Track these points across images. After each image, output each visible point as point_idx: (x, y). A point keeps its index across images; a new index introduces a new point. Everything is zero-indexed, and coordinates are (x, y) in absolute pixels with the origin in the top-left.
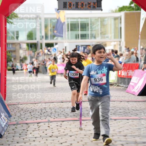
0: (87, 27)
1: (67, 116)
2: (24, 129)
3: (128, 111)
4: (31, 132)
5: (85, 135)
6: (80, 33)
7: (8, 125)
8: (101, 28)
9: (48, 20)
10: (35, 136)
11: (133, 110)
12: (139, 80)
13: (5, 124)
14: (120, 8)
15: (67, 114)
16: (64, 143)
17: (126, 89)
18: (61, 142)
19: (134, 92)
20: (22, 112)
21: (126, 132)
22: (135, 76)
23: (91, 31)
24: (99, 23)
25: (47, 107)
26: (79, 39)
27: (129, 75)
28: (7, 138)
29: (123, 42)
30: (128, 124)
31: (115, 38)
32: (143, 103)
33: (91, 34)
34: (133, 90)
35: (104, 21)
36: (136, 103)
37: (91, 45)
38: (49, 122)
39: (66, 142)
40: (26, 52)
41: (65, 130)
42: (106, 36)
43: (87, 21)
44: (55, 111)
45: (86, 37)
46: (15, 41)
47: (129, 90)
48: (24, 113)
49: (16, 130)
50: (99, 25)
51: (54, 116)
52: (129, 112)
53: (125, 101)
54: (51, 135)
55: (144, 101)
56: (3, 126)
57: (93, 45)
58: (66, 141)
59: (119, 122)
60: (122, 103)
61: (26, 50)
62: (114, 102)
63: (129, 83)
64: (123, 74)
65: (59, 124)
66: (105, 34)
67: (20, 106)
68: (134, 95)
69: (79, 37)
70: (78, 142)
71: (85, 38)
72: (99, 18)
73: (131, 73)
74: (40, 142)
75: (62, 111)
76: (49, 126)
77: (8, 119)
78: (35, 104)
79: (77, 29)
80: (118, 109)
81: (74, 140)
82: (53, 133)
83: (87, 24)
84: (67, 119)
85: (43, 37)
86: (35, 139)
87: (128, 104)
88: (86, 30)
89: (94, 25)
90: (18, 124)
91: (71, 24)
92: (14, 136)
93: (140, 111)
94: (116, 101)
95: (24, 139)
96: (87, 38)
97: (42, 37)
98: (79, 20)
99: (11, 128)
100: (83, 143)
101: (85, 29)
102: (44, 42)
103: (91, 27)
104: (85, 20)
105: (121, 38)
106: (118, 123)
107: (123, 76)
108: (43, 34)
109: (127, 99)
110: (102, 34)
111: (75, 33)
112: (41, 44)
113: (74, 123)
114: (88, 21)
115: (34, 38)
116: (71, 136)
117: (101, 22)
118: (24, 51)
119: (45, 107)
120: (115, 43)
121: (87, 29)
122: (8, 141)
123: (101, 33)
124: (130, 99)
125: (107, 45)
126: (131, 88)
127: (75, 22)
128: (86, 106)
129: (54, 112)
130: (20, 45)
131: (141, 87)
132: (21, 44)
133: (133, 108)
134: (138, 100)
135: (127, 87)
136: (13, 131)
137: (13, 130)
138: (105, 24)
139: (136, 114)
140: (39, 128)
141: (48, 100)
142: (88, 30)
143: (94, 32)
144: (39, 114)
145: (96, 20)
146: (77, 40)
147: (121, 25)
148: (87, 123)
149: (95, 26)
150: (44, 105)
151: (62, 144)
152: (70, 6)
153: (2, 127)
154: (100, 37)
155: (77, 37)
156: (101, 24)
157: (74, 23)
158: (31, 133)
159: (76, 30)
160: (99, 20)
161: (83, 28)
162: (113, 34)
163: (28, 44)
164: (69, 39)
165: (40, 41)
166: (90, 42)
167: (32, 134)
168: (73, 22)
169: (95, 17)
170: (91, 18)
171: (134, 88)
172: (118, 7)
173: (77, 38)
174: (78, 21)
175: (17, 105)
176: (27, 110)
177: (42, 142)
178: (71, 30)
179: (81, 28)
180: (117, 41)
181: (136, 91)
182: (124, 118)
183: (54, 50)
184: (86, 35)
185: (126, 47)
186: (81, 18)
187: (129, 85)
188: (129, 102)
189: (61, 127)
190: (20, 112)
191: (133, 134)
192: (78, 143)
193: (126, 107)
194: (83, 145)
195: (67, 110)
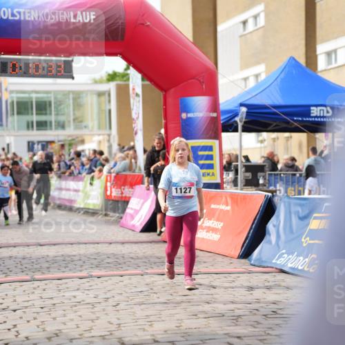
0: (48, 109)
1: (9, 273)
3: (121, 261)
5: (42, 308)
6: (35, 118)
8: (74, 110)
11: (132, 258)
12: (143, 204)
15: (8, 269)
17: (119, 221)
19: (134, 226)
21: (117, 298)
22: (135, 197)
23: (57, 115)
24: (71, 101)
26: (33, 130)
27: (124, 195)
29: (114, 136)
30: (121, 283)
31: (99, 128)
32: (150, 244)
33: (55, 122)
34: (133, 222)
35: (79, 97)
36: (137, 245)
37: (56, 141)
39: (5, 322)
41: (3, 299)
42: (84, 124)
43: (48, 97)
45: (46, 126)
47: (124, 222)
50: (70, 104)
52: (125, 263)
53: (118, 243)
55: (151, 242)
57: (59, 141)
58: (5, 320)
59: (106, 281)
60: (112, 245)
62: (96, 245)
63: (125, 210)
64: (114, 194)
66: (81, 122)
68: (133, 231)
69: (33, 126)
70: (28, 321)
71: (45, 128)
72: (69, 92)
73: (127, 191)
79: (30, 111)
80: (105, 257)
81: (21, 318)
83: (48, 103)
84: (9, 279)
87: (123, 248)
88: (46, 114)
89: (60, 105)
91: (18, 103)
93: (143, 260)
94: (101, 243)
96: (48, 127)
98: (34, 96)
100: (37, 322)
101: (44, 112)
103: (56, 109)
104: (45, 95)
105: (110, 128)
106: (105, 283)
107: (115, 197)
109: (120, 238)
110: (76, 121)
111: (25, 118)
113: (21, 286)
114: (51, 97)
116: (15, 311)
117: (74, 99)
120: (101, 138)
121: (48, 112)
123: (74, 120)
124: (127, 239)
125: (86, 141)
126: (129, 218)
127: (26, 98)
128: (46, 254)
131: (146, 216)
133: (132, 255)
134: (140, 239)
135: (121, 218)
138: (82, 103)
139: (135, 266)
142: (51, 114)
143: (61, 118)
145: (64, 95)
146: (30, 132)
147: (110, 106)
148: (46, 284)
149: (62, 107)
152: (14, 70)
154: (72, 127)
155: (29, 126)
156: (73, 103)
157: (24, 100)
159: (28, 114)
160: (71, 96)
161: (41, 110)
162: (96, 123)
164: (14, 130)
166: (55, 136)
168: (23, 98)
169: (63, 91)
170: (56, 92)
171: (133, 219)
173: (30, 128)
174: (31, 98)
178: (19, 113)
179: (37, 110)
180: (103, 135)
181: (138, 224)
182: (115, 273)
184: (46, 122)
185: (119, 145)
186: (37, 92)
187: (125, 214)
188: (124, 245)
191: (130, 302)
192: (29, 324)
193: (120, 253)
194: (38, 327)
195: (8, 262)
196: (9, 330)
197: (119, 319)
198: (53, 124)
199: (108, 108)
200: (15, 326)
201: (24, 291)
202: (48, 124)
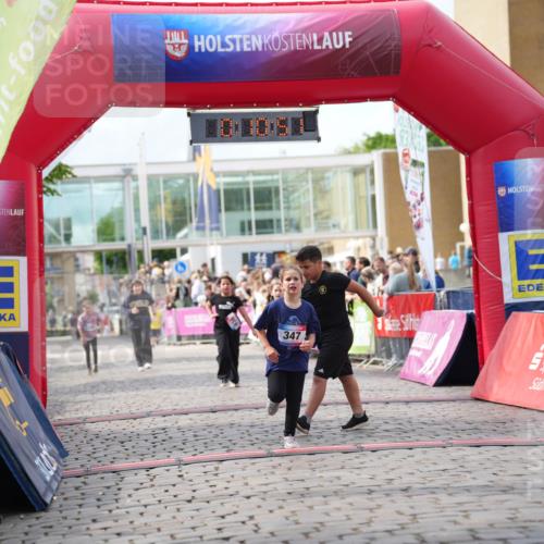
0: (274, 200)
1: (231, 447)
2: (108, 485)
3: (409, 427)
4: (132, 492)
5: (290, 493)
6: (254, 216)
7: (60, 477)
8: (315, 200)
9: (158, 181)
10: (143, 502)
11: (425, 423)
12: (437, 340)
13: (52, 473)
14: (369, 139)
15: (230, 441)
16: (229, 514)
18: (222, 514)
19: (423, 376)
20: (97, 443)
21: (407, 479)
22: (423, 330)
23: (288, 208)
24: (310, 186)
25: (169, 425)
26: (251, 234)
27: (406, 329)
28: (61, 512)
29: (382, 240)
30: (410, 459)
31: (357, 227)
32: (452, 404)
33: (286, 220)
34: (421, 371)
35: (323, 178)
36: (430, 405)
37: (288, 251)
38: (180, 463)
39: (235, 513)
40: (93, 281)
41: (228, 482)
42: (331, 222)
43: (273, 181)
44: (195, 436)
45: (272, 227)
46: (63, 247)
47: (407, 371)
48: (104, 446)
49: (85, 489)
50: (308, 190)
51: (192, 449)
52: (414, 430)
53: (399, 401)
54: (189, 498)
55: (454, 401)
56: (48, 478)
58: (235, 509)
59: (386, 456)
60: (390, 406)
61: (94, 274)
63: (407, 351)
64: (388, 328)
65: (210, 467)
66: (328, 217)
67: (88, 426)
68: (423, 384)
69: (250, 229)
70: (271, 511)
71: (270, 230)
72: (308, 169)
73: (410, 321)
74: (158, 516)
75: (217, 436)
76: (180, 476)
77: (57, 461)
78: (135, 419)
79: (246, 206)
80: (381, 422)
81: (259, 507)
82: (194, 491)
83: (273, 190)
84: (232, 454)
85: (144, 230)
86: (142, 509)
87: (408, 409)
88: (270, 208)
89: (293, 192)
90: (88, 473)
91: (226, 191)
92: (80, 506)
93: (443, 426)
95: (110, 511)
96: (275, 230)
97: (141, 231)
98: (251, 179)
99: (69, 485)
101: (267, 205)
102: (150, 245)
103: (287, 198)
104: (269, 178)
105: (375, 226)
106: (384, 458)
107: (390, 332)
108: (145, 221)
109: (402, 395)
110: (319, 217)
111: (238, 216)
112: (140, 253)
113: (253, 464)
114: (277, 180)
115: (117, 235)
116: (248, 497)
117: (316, 181)
118: (88, 278)
119: (163, 425)
120: (360, 242)
121: (274, 205)
122: (65, 518)
123: (316, 215)
124: (413, 396)
125: (336, 249)
126: (414, 365)
127: (239, 183)
129: (193, 439)
130: (76, 260)
131: (442, 359)
132: (78, 255)
133: (423, 420)
134: (435, 397)
135: (401, 365)
136: (77, 493)
137: (77, 488)
138: (328, 188)
139: (431, 435)
140: (151, 480)
141: (170, 407)
142: (278, 208)
143: (294, 214)
144: (148, 444)
145: (299, 176)
146: (247, 238)
147: (374, 189)
148: (292, 461)
149: (296, 195)
150: (160, 422)
151: (223, 517)
153: (46, 482)
154: (313, 228)
155: (245, 228)
156: (314, 188)
157: (235, 187)
158: (130, 496)
159: (242, 209)
160: (310, 176)
161: (262, 201)
162: (351, 218)
163: (99, 255)
164: (222, 234)
165: (138, 245)
166: (286, 242)
167: (134, 497)
168: (233, 184)
169: (297, 169)
170: (285, 171)
171: (422, 366)
172: (365, 134)
173: (247, 232)
174: (247, 183)
175: (81, 425)
176: (112, 436)
177: (166, 516)
179: (255, 202)
180: (364, 237)
181: (430, 373)
182: (399, 444)
183: (180, 268)
184: (271, 221)
186: (255, 173)
187: (408, 358)
188: (410, 405)
189: (216, 475)
190: (93, 442)
191: (428, 485)
192: (271, 515)
193: (403, 416)
194: (287, 518)
195: (228, 432)
196: (243, 523)
197: (412, 507)
198: (283, 223)
199: (370, 193)
200: (251, 518)
201: (259, 471)
202: (275, 223)
